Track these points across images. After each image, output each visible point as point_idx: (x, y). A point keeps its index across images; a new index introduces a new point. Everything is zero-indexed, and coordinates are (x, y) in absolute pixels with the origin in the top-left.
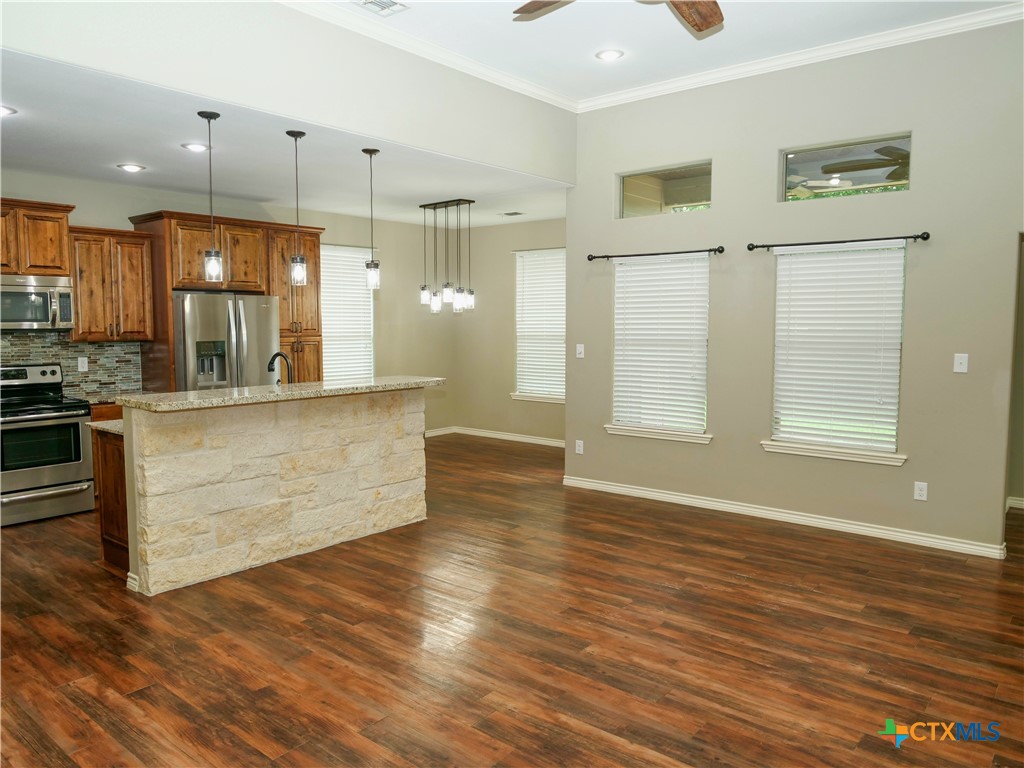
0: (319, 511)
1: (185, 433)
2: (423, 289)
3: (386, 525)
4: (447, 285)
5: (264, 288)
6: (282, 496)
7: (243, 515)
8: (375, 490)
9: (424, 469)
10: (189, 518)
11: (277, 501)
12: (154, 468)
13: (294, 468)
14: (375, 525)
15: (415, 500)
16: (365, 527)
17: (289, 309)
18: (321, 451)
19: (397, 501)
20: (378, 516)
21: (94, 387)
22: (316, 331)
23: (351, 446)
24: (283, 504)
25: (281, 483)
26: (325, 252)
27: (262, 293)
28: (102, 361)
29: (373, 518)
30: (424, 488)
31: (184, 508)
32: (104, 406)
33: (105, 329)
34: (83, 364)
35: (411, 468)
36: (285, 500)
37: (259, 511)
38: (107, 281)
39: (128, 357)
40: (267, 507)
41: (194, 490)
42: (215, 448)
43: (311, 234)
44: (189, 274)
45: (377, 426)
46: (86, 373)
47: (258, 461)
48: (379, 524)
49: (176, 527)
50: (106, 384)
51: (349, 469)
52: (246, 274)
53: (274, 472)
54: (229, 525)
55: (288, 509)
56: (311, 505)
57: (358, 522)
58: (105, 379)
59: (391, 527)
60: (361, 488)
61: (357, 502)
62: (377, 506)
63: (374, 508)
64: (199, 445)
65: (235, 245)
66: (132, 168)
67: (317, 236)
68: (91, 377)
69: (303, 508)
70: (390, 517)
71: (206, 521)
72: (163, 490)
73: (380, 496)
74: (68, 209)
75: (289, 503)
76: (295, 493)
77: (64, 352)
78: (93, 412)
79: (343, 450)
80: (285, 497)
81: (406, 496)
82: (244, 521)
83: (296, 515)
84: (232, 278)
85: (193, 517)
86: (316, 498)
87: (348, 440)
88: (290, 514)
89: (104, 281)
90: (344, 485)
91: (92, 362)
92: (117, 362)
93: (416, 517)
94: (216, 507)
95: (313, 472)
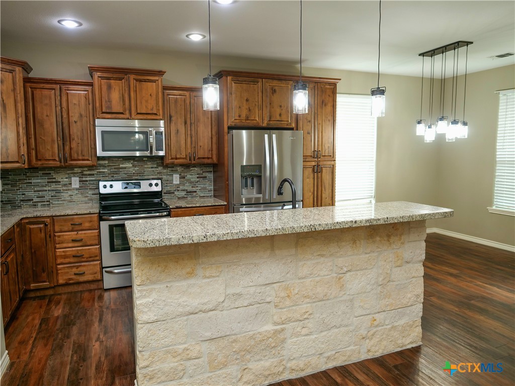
0: (313, 337)
1: (177, 262)
2: (419, 123)
3: (380, 351)
4: (442, 119)
5: (293, 125)
6: (276, 324)
7: (235, 341)
8: (371, 317)
9: (422, 296)
10: (180, 344)
11: (270, 327)
12: (145, 297)
13: (288, 296)
14: (369, 351)
15: (411, 326)
16: (359, 352)
17: (311, 141)
18: (318, 279)
19: (392, 327)
20: (372, 342)
21: (183, 193)
22: (332, 157)
23: (349, 274)
24: (276, 332)
25: (275, 310)
26: (341, 100)
27: (292, 129)
28: (189, 176)
29: (368, 344)
30: (421, 314)
31: (175, 335)
32: (180, 210)
33: (186, 155)
34: (176, 179)
35: (409, 295)
36: (279, 327)
37: (252, 338)
38: (188, 123)
39: (204, 175)
40: (260, 333)
41: (185, 318)
42: (208, 278)
43: (330, 84)
44: (240, 116)
45: (376, 254)
46: (178, 184)
47: (252, 290)
48: (373, 349)
49: (168, 352)
50: (190, 192)
51: (345, 297)
52: (280, 115)
53: (268, 300)
54: (220, 351)
55: (281, 336)
56: (304, 331)
57: (352, 347)
58: (190, 189)
59: (386, 352)
60: (356, 314)
61: (351, 328)
62: (372, 332)
63: (370, 334)
64: (191, 274)
65: (273, 93)
66: (196, 37)
67: (335, 85)
68: (181, 188)
69: (298, 335)
70: (385, 343)
71: (198, 348)
72: (154, 318)
73: (376, 323)
74: (161, 73)
75: (283, 330)
76: (289, 320)
77: (165, 171)
78: (173, 213)
79: (340, 279)
80: (279, 324)
81: (402, 322)
82: (237, 347)
83: (289, 341)
84: (270, 118)
85: (185, 343)
86: (310, 325)
87: (345, 269)
88: (283, 341)
89: (185, 123)
90: (340, 313)
91: (182, 177)
92: (198, 178)
93: (411, 343)
94: (208, 335)
95: (308, 300)
